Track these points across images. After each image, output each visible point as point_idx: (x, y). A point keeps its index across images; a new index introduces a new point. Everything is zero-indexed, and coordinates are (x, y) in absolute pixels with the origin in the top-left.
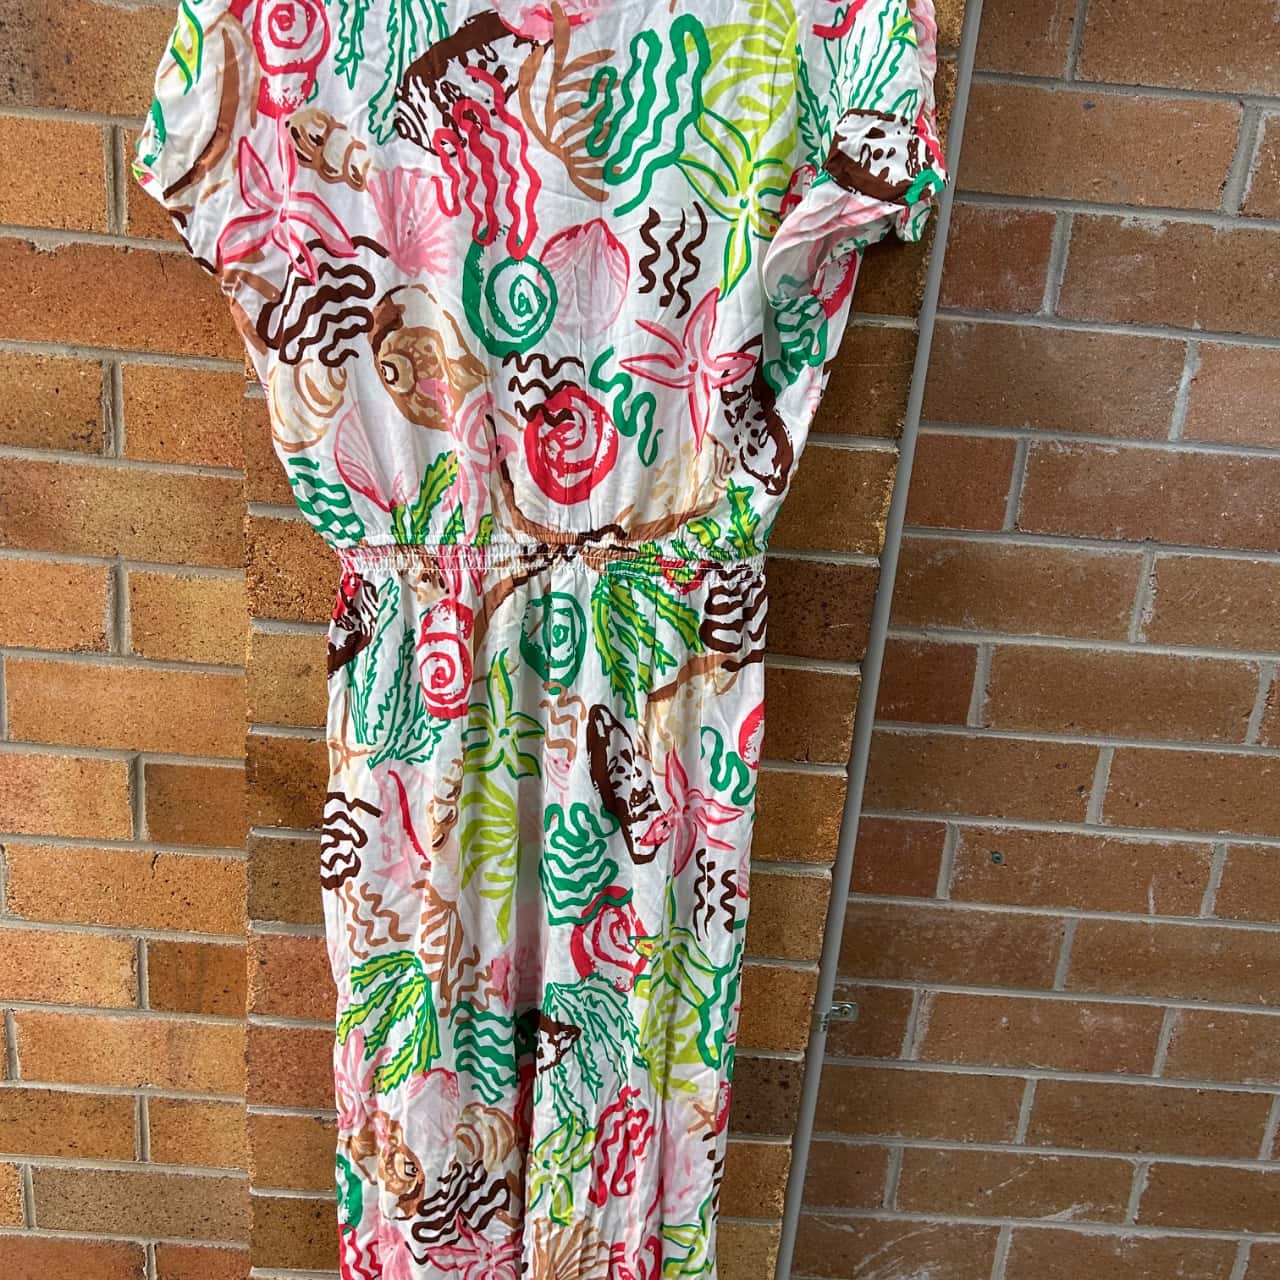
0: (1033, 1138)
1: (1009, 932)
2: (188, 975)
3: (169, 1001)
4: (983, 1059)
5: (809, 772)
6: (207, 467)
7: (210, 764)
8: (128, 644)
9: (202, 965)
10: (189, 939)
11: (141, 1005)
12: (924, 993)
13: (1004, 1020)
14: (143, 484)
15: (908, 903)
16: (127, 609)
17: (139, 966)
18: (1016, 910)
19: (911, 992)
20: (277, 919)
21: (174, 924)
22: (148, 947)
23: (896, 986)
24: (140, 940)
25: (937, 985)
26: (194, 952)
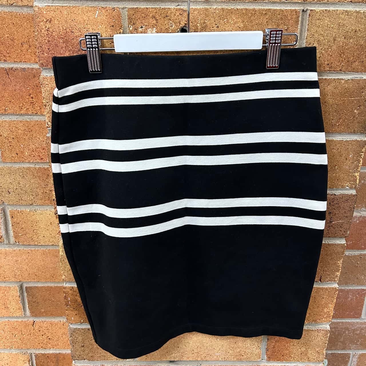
2: (52, 365)
5: (321, 287)
6: (38, 163)
7: (52, 285)
8: (12, 240)
9: (58, 361)
10: (51, 352)
12: (354, 354)
14: (11, 172)
15: (349, 321)
16: (10, 225)
17: (32, 363)
19: (350, 354)
20: (85, 359)
21: (45, 347)
22: (35, 356)
23: (344, 352)
24: (31, 353)
25: (361, 351)
26: (54, 357)
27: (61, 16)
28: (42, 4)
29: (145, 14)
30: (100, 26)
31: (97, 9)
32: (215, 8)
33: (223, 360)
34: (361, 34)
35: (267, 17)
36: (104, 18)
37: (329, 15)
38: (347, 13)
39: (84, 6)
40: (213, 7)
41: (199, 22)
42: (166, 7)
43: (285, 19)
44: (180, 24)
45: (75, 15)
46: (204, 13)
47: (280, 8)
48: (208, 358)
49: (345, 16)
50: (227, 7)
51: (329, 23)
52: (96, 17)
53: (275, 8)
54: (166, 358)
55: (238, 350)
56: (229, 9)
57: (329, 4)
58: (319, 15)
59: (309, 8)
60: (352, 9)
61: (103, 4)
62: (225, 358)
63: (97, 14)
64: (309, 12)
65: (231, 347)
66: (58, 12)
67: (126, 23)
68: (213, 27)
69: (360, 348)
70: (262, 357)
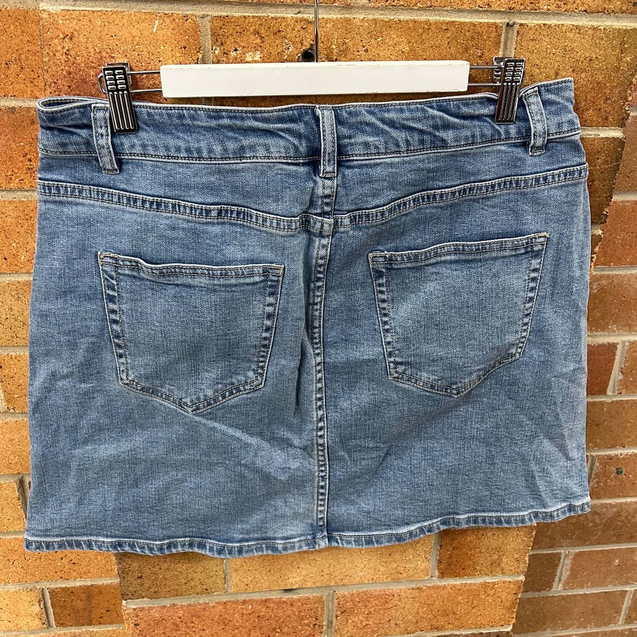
0: (629, 620)
1: (623, 514)
2: (80, 605)
3: (69, 621)
4: (602, 584)
9: (89, 598)
10: (78, 583)
11: (49, 625)
12: (567, 554)
13: (617, 561)
17: (45, 604)
18: (629, 500)
19: (560, 553)
20: (143, 598)
21: (66, 577)
22: (49, 592)
23: (551, 552)
24: (43, 589)
25: (577, 547)
26: (82, 591)
27: (92, 28)
28: (55, 7)
29: (241, 27)
30: (162, 48)
31: (156, 16)
32: (362, 18)
33: (370, 582)
34: (598, 64)
35: (449, 35)
36: (170, 34)
37: (550, 32)
38: (577, 31)
39: (133, 11)
40: (358, 16)
41: (335, 43)
42: (279, 15)
43: (478, 38)
44: (302, 44)
45: (115, 27)
46: (343, 26)
47: (471, 20)
48: (346, 581)
49: (574, 35)
50: (382, 17)
51: (549, 46)
52: (155, 31)
53: (462, 20)
54: (279, 586)
55: (394, 566)
56: (386, 20)
57: (549, 14)
58: (533, 33)
59: (517, 21)
60: (587, 24)
61: (166, 8)
62: (373, 579)
63: (156, 26)
64: (516, 27)
65: (384, 561)
66: (85, 21)
67: (207, 42)
68: (358, 51)
69: (576, 544)
70: (432, 573)
